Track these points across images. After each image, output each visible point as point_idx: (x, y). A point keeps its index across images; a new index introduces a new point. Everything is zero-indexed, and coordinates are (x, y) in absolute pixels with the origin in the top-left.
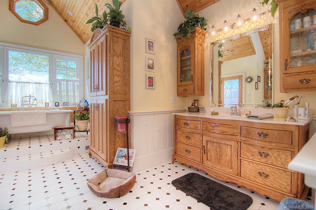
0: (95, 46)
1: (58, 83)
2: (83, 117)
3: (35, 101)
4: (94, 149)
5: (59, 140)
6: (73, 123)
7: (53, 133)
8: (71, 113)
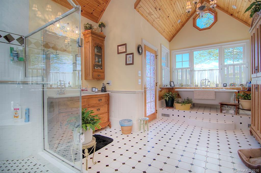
0: (254, 30)
1: (226, 68)
2: (247, 97)
3: (209, 82)
4: (254, 128)
5: (224, 113)
6: (238, 102)
7: (220, 107)
8: (235, 92)
